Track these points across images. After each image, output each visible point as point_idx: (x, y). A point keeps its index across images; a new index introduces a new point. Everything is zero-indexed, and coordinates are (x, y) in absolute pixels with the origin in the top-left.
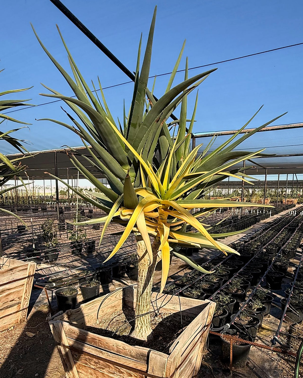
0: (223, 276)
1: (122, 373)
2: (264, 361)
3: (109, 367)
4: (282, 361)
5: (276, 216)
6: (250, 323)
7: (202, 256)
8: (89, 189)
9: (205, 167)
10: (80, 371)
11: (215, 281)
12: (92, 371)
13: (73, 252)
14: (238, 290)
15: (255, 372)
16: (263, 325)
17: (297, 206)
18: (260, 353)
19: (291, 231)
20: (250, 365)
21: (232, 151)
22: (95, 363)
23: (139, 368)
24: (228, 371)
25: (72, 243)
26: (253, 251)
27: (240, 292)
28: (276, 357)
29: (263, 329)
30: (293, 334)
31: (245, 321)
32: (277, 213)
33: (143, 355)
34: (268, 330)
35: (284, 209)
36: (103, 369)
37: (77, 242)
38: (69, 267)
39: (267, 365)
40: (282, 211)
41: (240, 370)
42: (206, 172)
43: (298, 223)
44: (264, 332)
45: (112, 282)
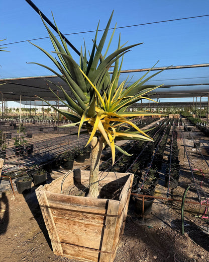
0: (126, 162)
1: (88, 218)
2: (160, 210)
3: (79, 216)
4: (171, 209)
5: (149, 126)
6: (149, 188)
7: (109, 152)
8: (16, 109)
9: (129, 94)
10: (57, 223)
11: (122, 165)
12: (66, 221)
13: (17, 154)
14: (138, 170)
15: (157, 217)
16: (156, 191)
17: (161, 119)
18: (157, 206)
19: (161, 134)
20: (153, 213)
21: (143, 85)
22: (69, 215)
23: (100, 213)
24: (141, 218)
25: (16, 147)
26: (141, 147)
27: (139, 172)
28: (167, 207)
29: (156, 193)
30: (174, 194)
31: (146, 187)
32: (149, 124)
33: (103, 204)
34: (159, 193)
35: (153, 121)
36: (75, 218)
37: (20, 146)
38: (16, 164)
39: (162, 212)
40: (152, 122)
41: (148, 216)
42: (132, 97)
43: (164, 129)
44: (157, 195)
45: (52, 172)
